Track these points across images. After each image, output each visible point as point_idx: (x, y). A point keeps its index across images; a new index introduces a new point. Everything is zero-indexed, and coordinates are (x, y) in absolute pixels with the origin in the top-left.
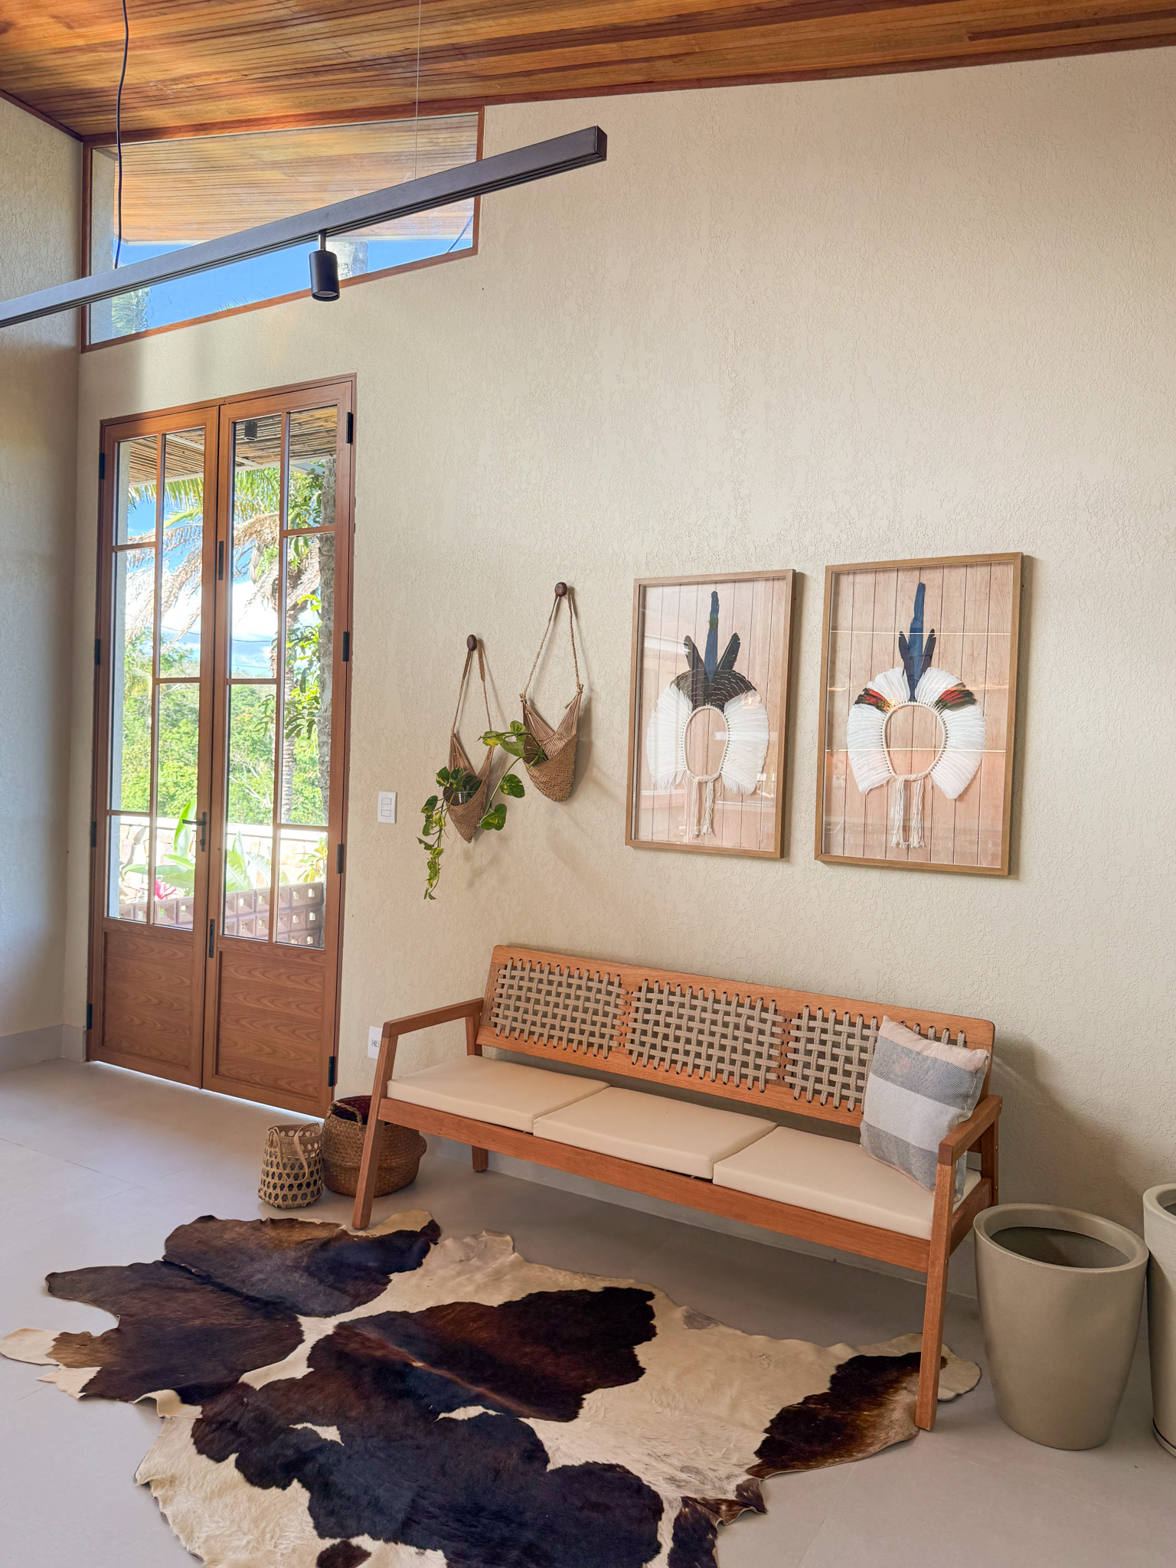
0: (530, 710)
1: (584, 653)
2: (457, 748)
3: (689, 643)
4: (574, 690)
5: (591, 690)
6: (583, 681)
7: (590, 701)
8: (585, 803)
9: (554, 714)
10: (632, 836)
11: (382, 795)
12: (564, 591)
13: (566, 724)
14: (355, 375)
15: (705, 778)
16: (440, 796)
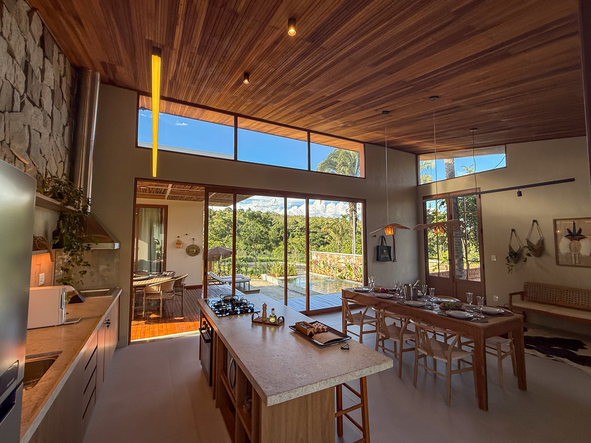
0: (528, 241)
1: (541, 231)
2: (510, 248)
3: (568, 229)
4: (540, 238)
5: (543, 238)
6: (542, 236)
7: (543, 240)
8: (544, 258)
9: (535, 241)
10: (558, 263)
11: (492, 256)
12: (535, 221)
13: (538, 244)
14: (480, 188)
15: (575, 253)
16: (509, 256)
